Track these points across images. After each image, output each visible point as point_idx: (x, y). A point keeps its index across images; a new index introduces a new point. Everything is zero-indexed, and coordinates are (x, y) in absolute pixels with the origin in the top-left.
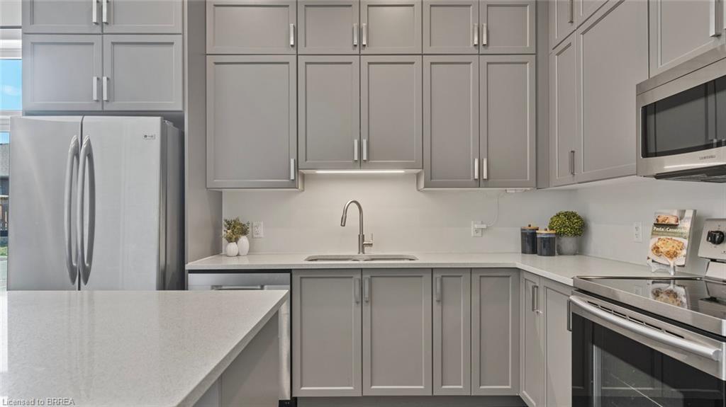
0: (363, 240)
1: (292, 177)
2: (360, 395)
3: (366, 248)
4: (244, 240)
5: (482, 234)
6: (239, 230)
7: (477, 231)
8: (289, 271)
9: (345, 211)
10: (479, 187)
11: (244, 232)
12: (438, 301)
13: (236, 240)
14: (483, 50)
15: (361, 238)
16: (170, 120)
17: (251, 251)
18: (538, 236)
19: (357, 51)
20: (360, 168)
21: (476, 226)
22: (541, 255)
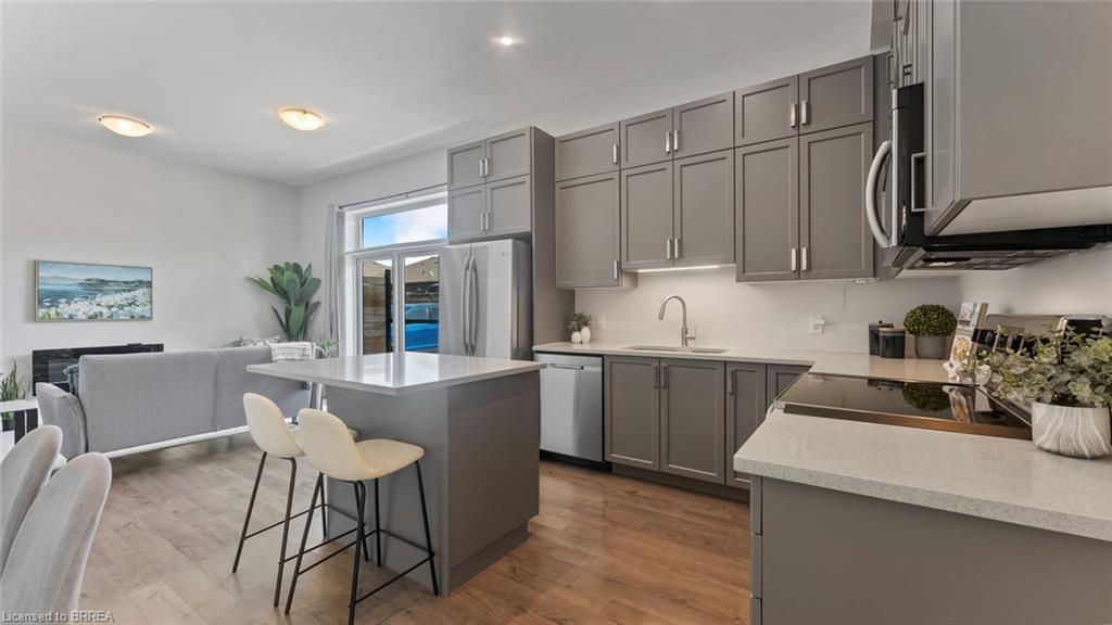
0: (686, 333)
1: (616, 277)
2: (657, 470)
3: (690, 342)
4: (585, 330)
5: (823, 332)
6: (583, 321)
7: (816, 327)
8: (602, 356)
9: (664, 306)
10: (799, 279)
11: (586, 324)
12: (731, 394)
13: (579, 330)
14: (803, 130)
15: (685, 331)
16: (519, 239)
17: (591, 341)
18: (881, 334)
19: (670, 157)
20: (674, 266)
21: (816, 322)
22: (884, 356)
